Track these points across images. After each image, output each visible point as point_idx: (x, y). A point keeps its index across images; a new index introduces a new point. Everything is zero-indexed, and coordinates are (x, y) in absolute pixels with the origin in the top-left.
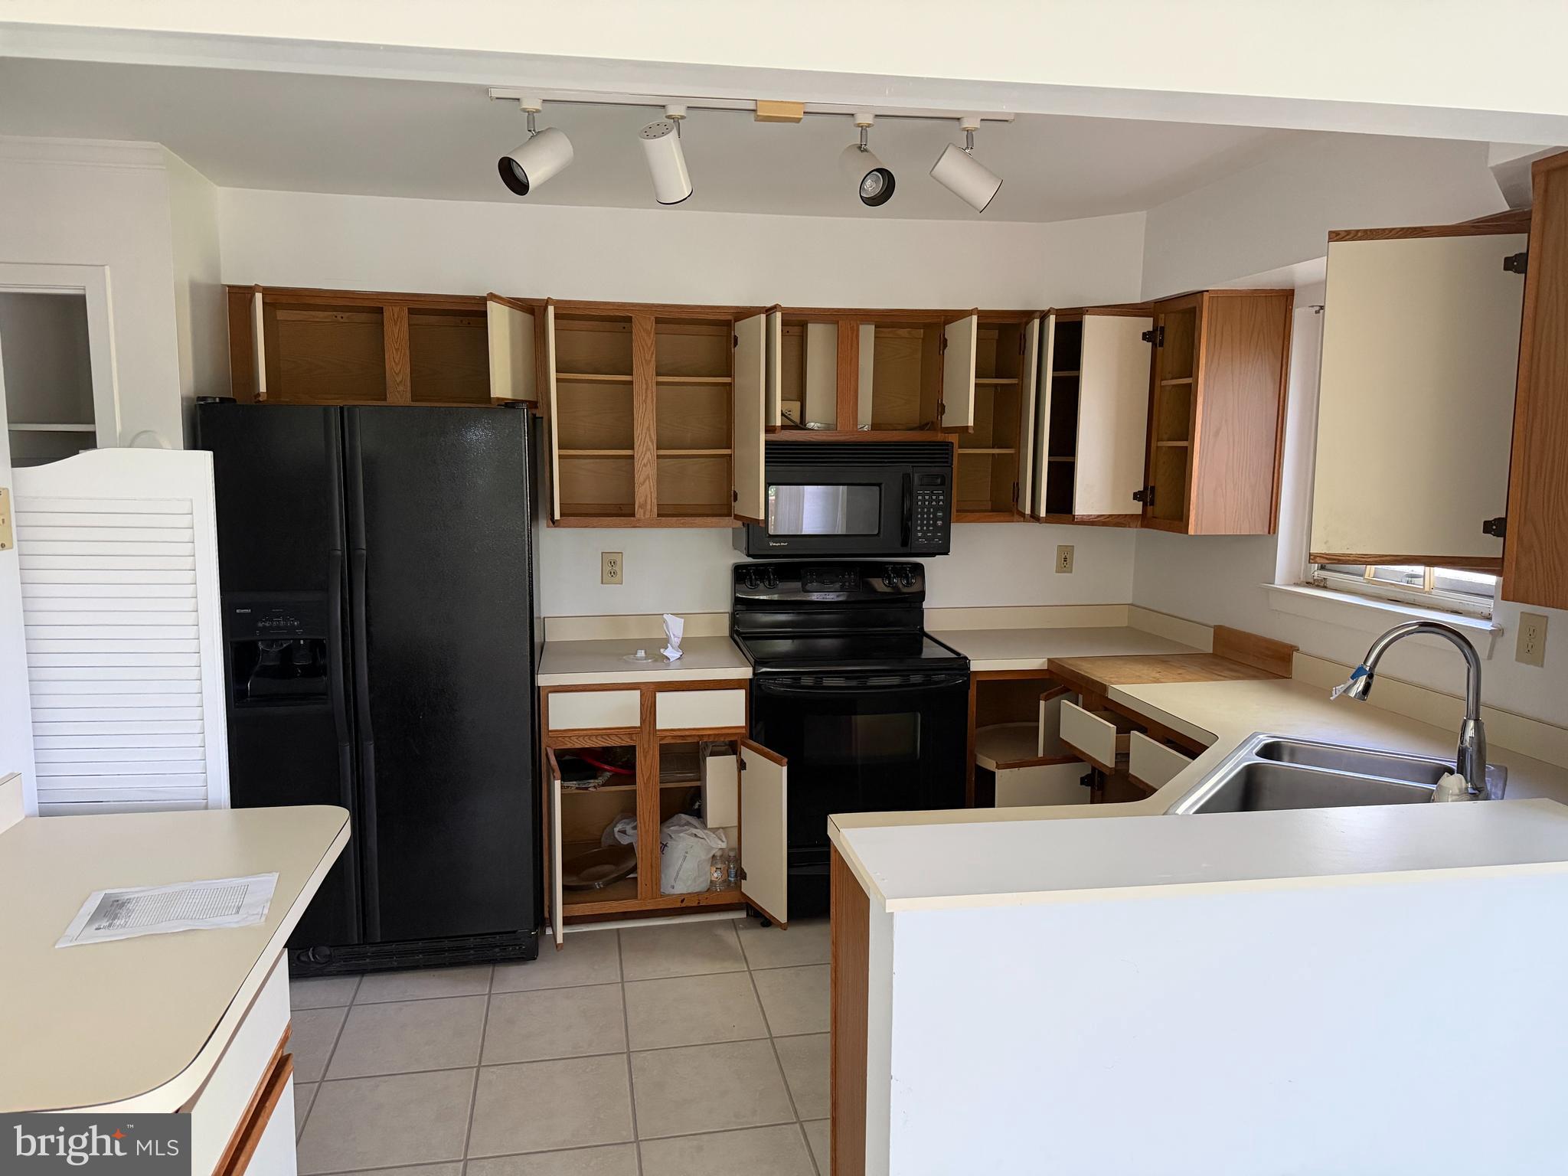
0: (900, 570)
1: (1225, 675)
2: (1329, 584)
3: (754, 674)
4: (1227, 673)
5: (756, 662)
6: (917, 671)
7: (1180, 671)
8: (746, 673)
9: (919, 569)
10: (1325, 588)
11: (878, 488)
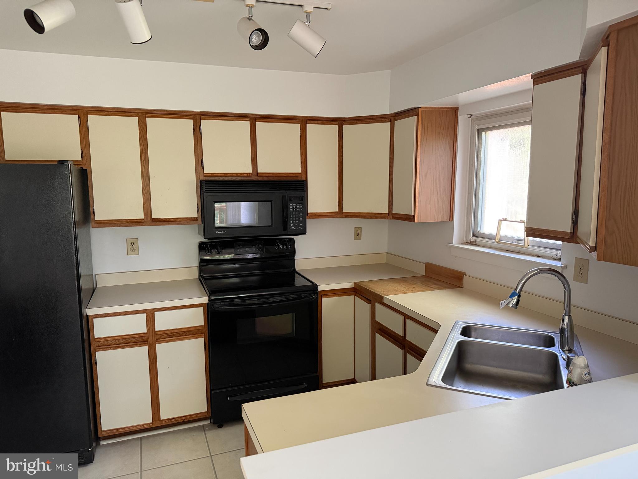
0: (283, 242)
1: (433, 287)
2: (477, 243)
3: (209, 300)
4: (434, 286)
5: (210, 293)
6: (292, 293)
7: (414, 286)
8: (205, 300)
9: (292, 242)
10: (476, 245)
11: (270, 203)
